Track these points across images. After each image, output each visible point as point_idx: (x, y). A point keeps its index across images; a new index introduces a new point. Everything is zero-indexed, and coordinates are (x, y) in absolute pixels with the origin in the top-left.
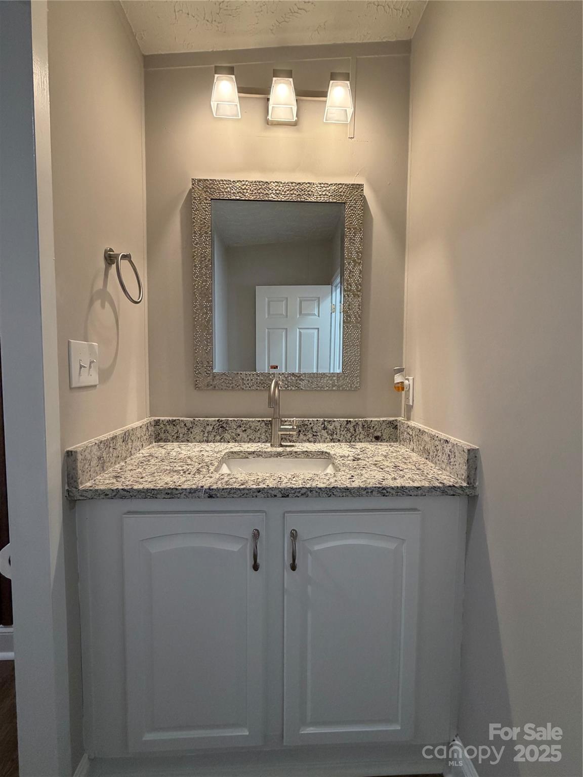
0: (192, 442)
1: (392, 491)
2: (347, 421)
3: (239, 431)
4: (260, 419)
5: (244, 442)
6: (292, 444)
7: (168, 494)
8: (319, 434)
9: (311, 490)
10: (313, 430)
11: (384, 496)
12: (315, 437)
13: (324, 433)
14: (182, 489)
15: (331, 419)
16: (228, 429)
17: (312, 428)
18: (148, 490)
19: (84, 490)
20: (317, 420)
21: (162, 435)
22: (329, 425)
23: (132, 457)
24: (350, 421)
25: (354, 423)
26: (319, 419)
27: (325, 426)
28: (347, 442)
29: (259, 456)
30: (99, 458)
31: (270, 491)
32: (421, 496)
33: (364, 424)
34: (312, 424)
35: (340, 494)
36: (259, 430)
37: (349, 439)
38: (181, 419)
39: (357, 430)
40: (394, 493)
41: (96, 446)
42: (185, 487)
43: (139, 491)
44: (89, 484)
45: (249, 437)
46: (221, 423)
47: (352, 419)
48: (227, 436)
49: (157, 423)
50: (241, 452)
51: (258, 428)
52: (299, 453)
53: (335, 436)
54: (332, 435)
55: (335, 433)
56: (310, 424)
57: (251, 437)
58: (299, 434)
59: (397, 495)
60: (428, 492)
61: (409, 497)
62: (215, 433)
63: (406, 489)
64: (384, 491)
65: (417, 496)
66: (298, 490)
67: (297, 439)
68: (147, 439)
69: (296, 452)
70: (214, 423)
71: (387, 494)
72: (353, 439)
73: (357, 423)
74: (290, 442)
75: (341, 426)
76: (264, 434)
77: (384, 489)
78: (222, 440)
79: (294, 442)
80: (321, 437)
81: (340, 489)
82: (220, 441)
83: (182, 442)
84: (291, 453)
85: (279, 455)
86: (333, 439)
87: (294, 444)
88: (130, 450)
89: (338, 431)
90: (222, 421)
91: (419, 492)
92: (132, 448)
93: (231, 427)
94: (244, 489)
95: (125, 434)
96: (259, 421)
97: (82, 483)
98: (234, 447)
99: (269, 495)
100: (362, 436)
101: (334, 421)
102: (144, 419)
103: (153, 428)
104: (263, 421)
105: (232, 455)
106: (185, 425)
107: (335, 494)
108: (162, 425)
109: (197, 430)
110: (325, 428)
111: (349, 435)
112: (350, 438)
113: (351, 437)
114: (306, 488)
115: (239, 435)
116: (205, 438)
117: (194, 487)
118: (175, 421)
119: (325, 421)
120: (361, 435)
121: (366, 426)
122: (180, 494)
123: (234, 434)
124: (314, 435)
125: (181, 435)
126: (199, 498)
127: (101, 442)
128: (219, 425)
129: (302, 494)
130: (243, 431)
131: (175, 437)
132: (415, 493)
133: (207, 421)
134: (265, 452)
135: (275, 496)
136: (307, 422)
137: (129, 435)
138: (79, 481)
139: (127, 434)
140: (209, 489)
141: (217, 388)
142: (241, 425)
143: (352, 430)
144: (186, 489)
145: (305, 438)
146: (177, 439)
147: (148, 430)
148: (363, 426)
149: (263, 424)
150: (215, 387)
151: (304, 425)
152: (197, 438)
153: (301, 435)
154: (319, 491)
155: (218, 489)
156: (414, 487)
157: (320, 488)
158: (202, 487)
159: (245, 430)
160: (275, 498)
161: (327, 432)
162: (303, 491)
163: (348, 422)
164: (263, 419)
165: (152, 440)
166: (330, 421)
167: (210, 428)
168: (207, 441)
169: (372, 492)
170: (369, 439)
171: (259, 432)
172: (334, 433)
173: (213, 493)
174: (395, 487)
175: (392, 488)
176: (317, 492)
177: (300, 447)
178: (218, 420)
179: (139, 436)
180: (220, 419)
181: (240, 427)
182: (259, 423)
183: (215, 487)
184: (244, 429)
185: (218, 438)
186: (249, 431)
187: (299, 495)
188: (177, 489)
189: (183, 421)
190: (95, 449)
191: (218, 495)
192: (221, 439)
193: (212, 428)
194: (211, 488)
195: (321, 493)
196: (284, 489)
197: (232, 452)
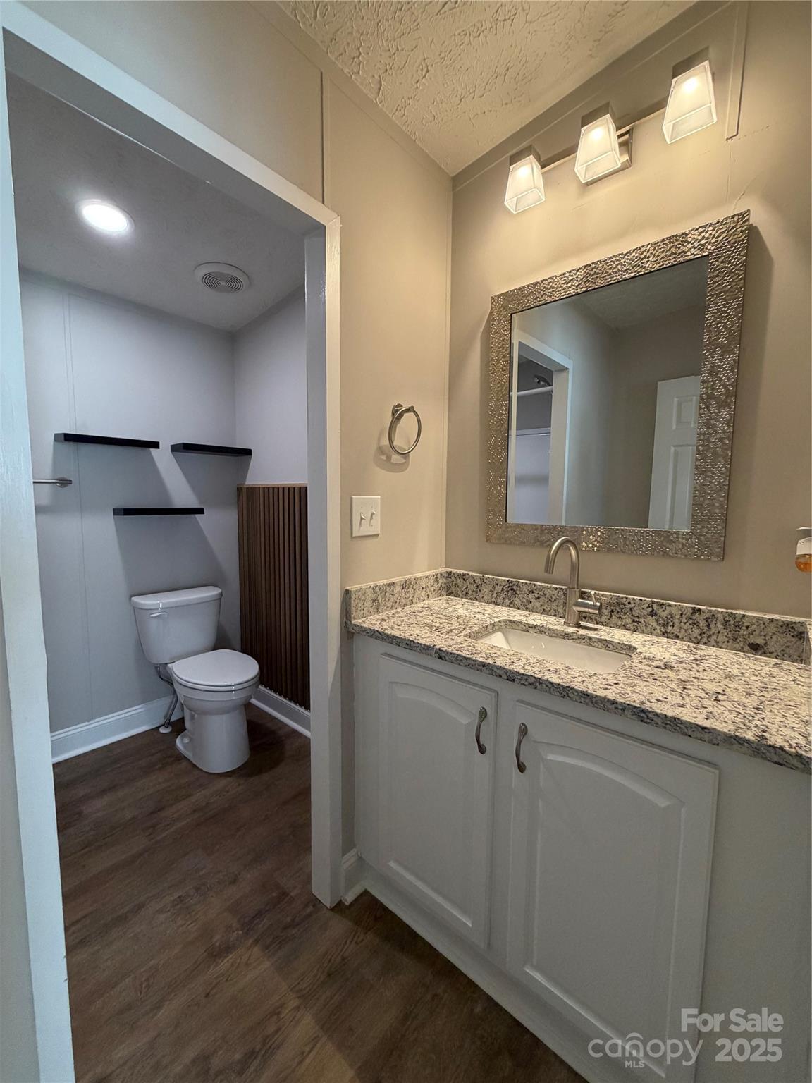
0: (480, 601)
1: (655, 718)
2: (694, 609)
3: (531, 597)
4: (558, 586)
5: (536, 612)
6: (596, 626)
7: (407, 644)
8: (642, 620)
9: (540, 681)
10: (634, 613)
11: (642, 721)
12: (636, 624)
13: (652, 620)
14: (418, 643)
15: (665, 602)
16: (518, 592)
17: (631, 610)
18: (394, 636)
19: (355, 625)
20: (641, 600)
21: (453, 589)
22: (661, 610)
23: (413, 605)
24: (699, 610)
25: (708, 615)
26: (643, 599)
27: (653, 610)
28: (692, 642)
29: (541, 632)
30: (374, 601)
31: (495, 669)
32: (709, 742)
33: (727, 619)
34: (632, 605)
35: (577, 698)
36: (555, 600)
37: (696, 638)
38: (471, 573)
39: (712, 626)
40: (660, 723)
41: (371, 589)
42: (420, 642)
43: (388, 635)
44: (360, 621)
45: (543, 607)
46: (511, 585)
47: (704, 608)
48: (517, 601)
49: (449, 574)
50: (521, 622)
51: (554, 598)
52: (594, 640)
53: (670, 628)
54: (664, 626)
55: (671, 623)
56: (629, 603)
57: (545, 608)
58: (611, 616)
59: (665, 728)
60: (725, 741)
61: (687, 737)
62: (504, 596)
63: (682, 723)
64: (642, 715)
65: (701, 740)
66: (525, 677)
67: (607, 621)
68: (434, 590)
69: (590, 638)
70: (504, 584)
71: (648, 721)
72: (705, 640)
73: (713, 615)
74: (597, 624)
75: (681, 615)
76: (562, 607)
77: (643, 711)
78: (512, 605)
79: (603, 625)
80: (646, 626)
81: (577, 691)
82: (509, 606)
83: (471, 599)
84: (583, 637)
85: (567, 636)
86: (666, 632)
87: (599, 627)
88: (411, 598)
89: (676, 621)
90: (512, 582)
91: (706, 736)
92: (413, 597)
93: (522, 591)
94: (469, 659)
95: (405, 582)
96: (556, 589)
97: (355, 619)
98: (518, 615)
99: (494, 674)
100: (721, 638)
101: (670, 606)
102: (438, 569)
103: (444, 580)
104: (561, 589)
105: (511, 624)
106: (474, 581)
107: (570, 695)
108: (453, 578)
109: (485, 589)
110: (653, 614)
111: (697, 631)
112: (699, 637)
113: (700, 635)
114: (534, 677)
115: (531, 602)
116: (493, 600)
117: (428, 644)
118: (465, 575)
119: (653, 602)
120: (720, 635)
121: (732, 622)
122: (417, 647)
123: (525, 601)
124: (634, 621)
125: (470, 592)
126: (431, 655)
127: (376, 587)
128: (509, 587)
129: (530, 684)
130: (536, 598)
131: (465, 593)
132: (699, 735)
133: (497, 580)
134: (550, 629)
135: (500, 676)
136: (625, 600)
137: (411, 583)
138: (353, 616)
139: (407, 582)
140: (439, 649)
141: (509, 542)
142: (535, 591)
143: (702, 624)
144: (421, 644)
145: (619, 623)
146: (466, 595)
147: (438, 581)
148: (726, 622)
149: (562, 593)
150: (506, 541)
151: (619, 604)
152: (485, 597)
153: (614, 616)
154: (550, 686)
155: (446, 652)
156: (697, 725)
157: (551, 683)
158: (435, 646)
159: (539, 598)
160: (499, 679)
161: (657, 620)
162: (532, 680)
163: (695, 611)
164: (561, 587)
165: (443, 592)
166: (663, 604)
167: (499, 589)
168: (496, 604)
169: (623, 710)
170: (737, 646)
171: (555, 603)
172: (668, 623)
173: (443, 654)
174: (661, 714)
175: (657, 715)
176: (547, 686)
177: (605, 633)
178: (508, 581)
179: (424, 586)
180: (511, 579)
181: (533, 593)
182: (556, 592)
183: (444, 649)
184: (537, 596)
185: (507, 601)
186: (543, 600)
187: (526, 683)
188: (414, 642)
189: (472, 576)
190: (369, 592)
191: (447, 658)
192: (511, 603)
193: (501, 589)
194: (442, 649)
195: (552, 689)
196: (510, 671)
197: (511, 621)
